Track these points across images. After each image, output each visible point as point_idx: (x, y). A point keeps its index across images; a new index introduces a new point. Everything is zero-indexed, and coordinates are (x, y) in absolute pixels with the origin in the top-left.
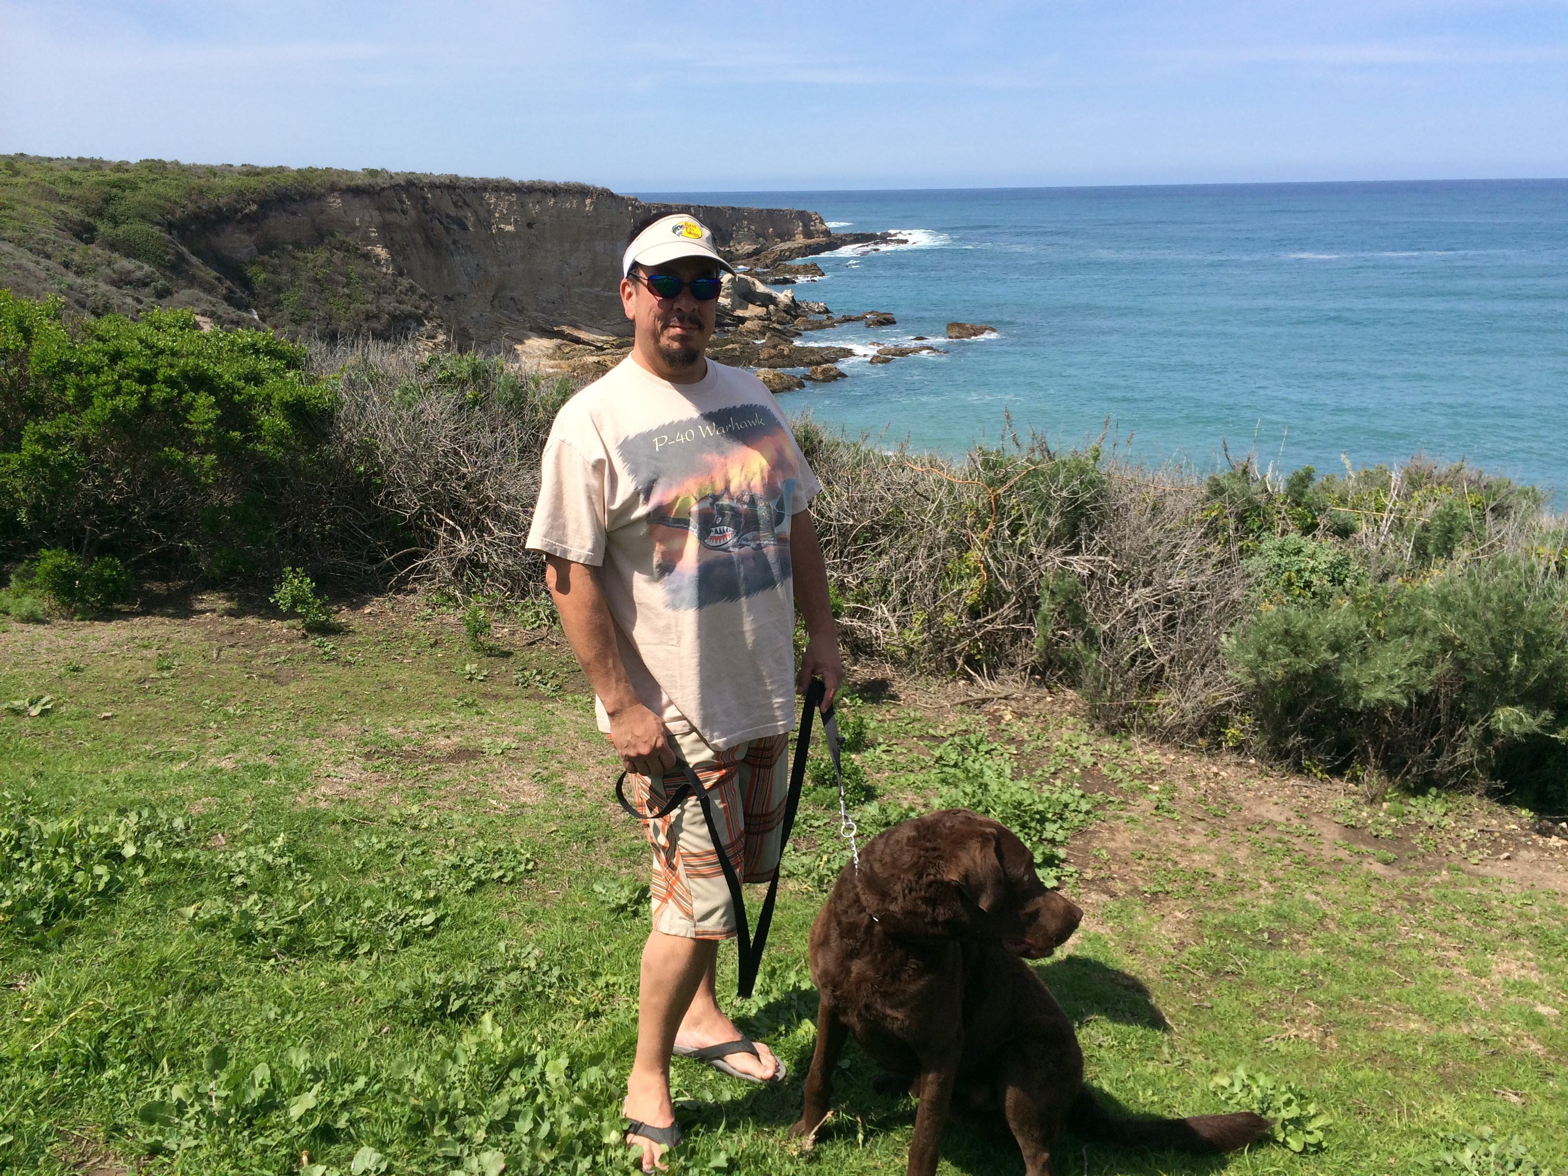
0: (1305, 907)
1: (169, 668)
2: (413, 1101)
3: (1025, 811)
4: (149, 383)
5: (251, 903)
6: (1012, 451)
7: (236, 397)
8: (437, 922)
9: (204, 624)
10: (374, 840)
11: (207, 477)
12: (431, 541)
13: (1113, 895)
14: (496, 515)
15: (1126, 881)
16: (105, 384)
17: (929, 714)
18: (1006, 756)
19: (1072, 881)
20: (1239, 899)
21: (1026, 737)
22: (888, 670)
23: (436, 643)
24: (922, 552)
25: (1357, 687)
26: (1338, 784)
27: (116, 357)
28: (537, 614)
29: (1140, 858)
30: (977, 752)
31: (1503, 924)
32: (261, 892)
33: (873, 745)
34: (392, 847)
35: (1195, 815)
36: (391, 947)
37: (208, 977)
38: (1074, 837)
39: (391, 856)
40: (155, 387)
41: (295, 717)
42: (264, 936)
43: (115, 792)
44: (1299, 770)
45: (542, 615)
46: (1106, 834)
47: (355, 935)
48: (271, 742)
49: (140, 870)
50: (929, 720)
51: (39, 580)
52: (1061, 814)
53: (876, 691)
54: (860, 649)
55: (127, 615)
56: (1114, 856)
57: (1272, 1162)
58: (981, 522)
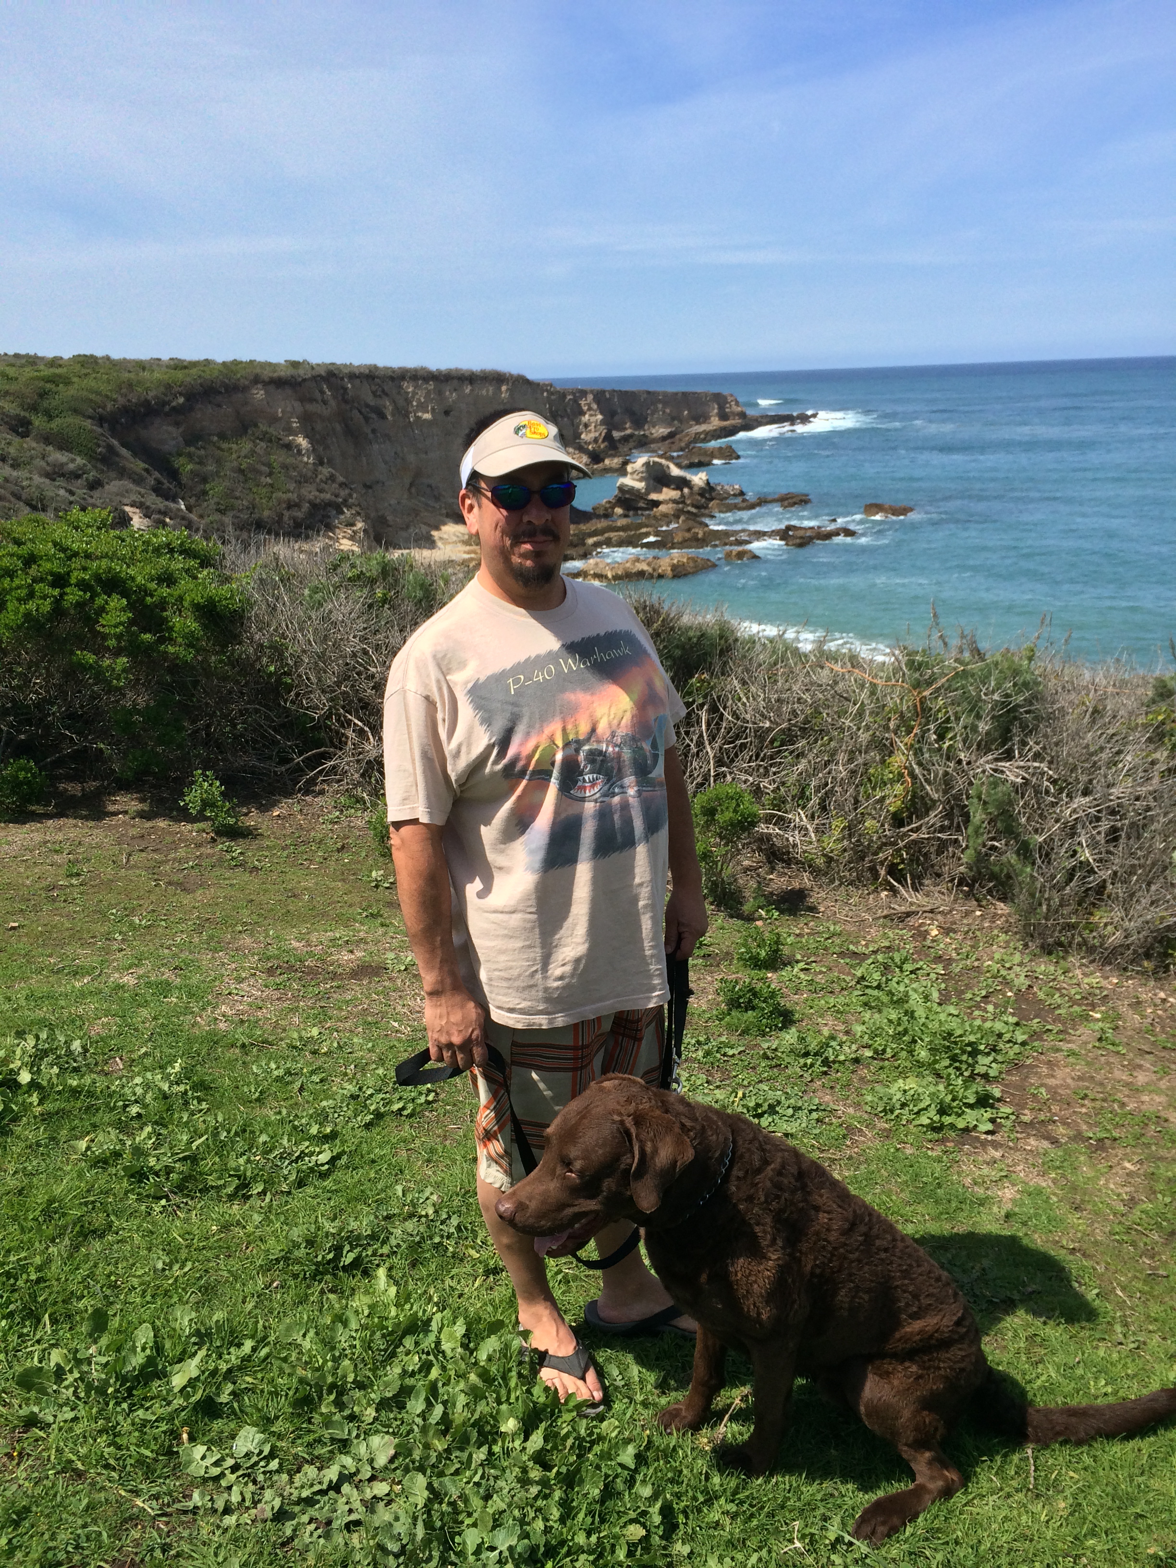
1: (78, 875)
2: (300, 1372)
3: (956, 1043)
4: (62, 587)
5: (144, 1135)
6: (939, 650)
7: (148, 599)
8: (333, 1161)
9: (116, 826)
10: (273, 1065)
11: (118, 680)
12: (339, 742)
13: (1055, 1141)
15: (1068, 1124)
16: (18, 588)
17: (849, 928)
18: (933, 976)
19: (1008, 1123)
21: (954, 955)
22: (806, 880)
23: (343, 847)
24: (842, 757)
27: (30, 560)
29: (1082, 1099)
30: (901, 971)
32: (156, 1123)
33: (790, 962)
34: (291, 1074)
35: (1143, 1047)
36: (285, 1187)
37: (98, 1220)
39: (288, 1083)
40: (68, 590)
41: (199, 929)
42: (157, 1174)
43: (15, 1010)
46: (1045, 1070)
47: (249, 1174)
48: (175, 956)
49: (35, 1098)
50: (849, 934)
52: (994, 1046)
53: (794, 902)
54: (777, 856)
55: (41, 818)
56: (1054, 1095)
58: (905, 725)
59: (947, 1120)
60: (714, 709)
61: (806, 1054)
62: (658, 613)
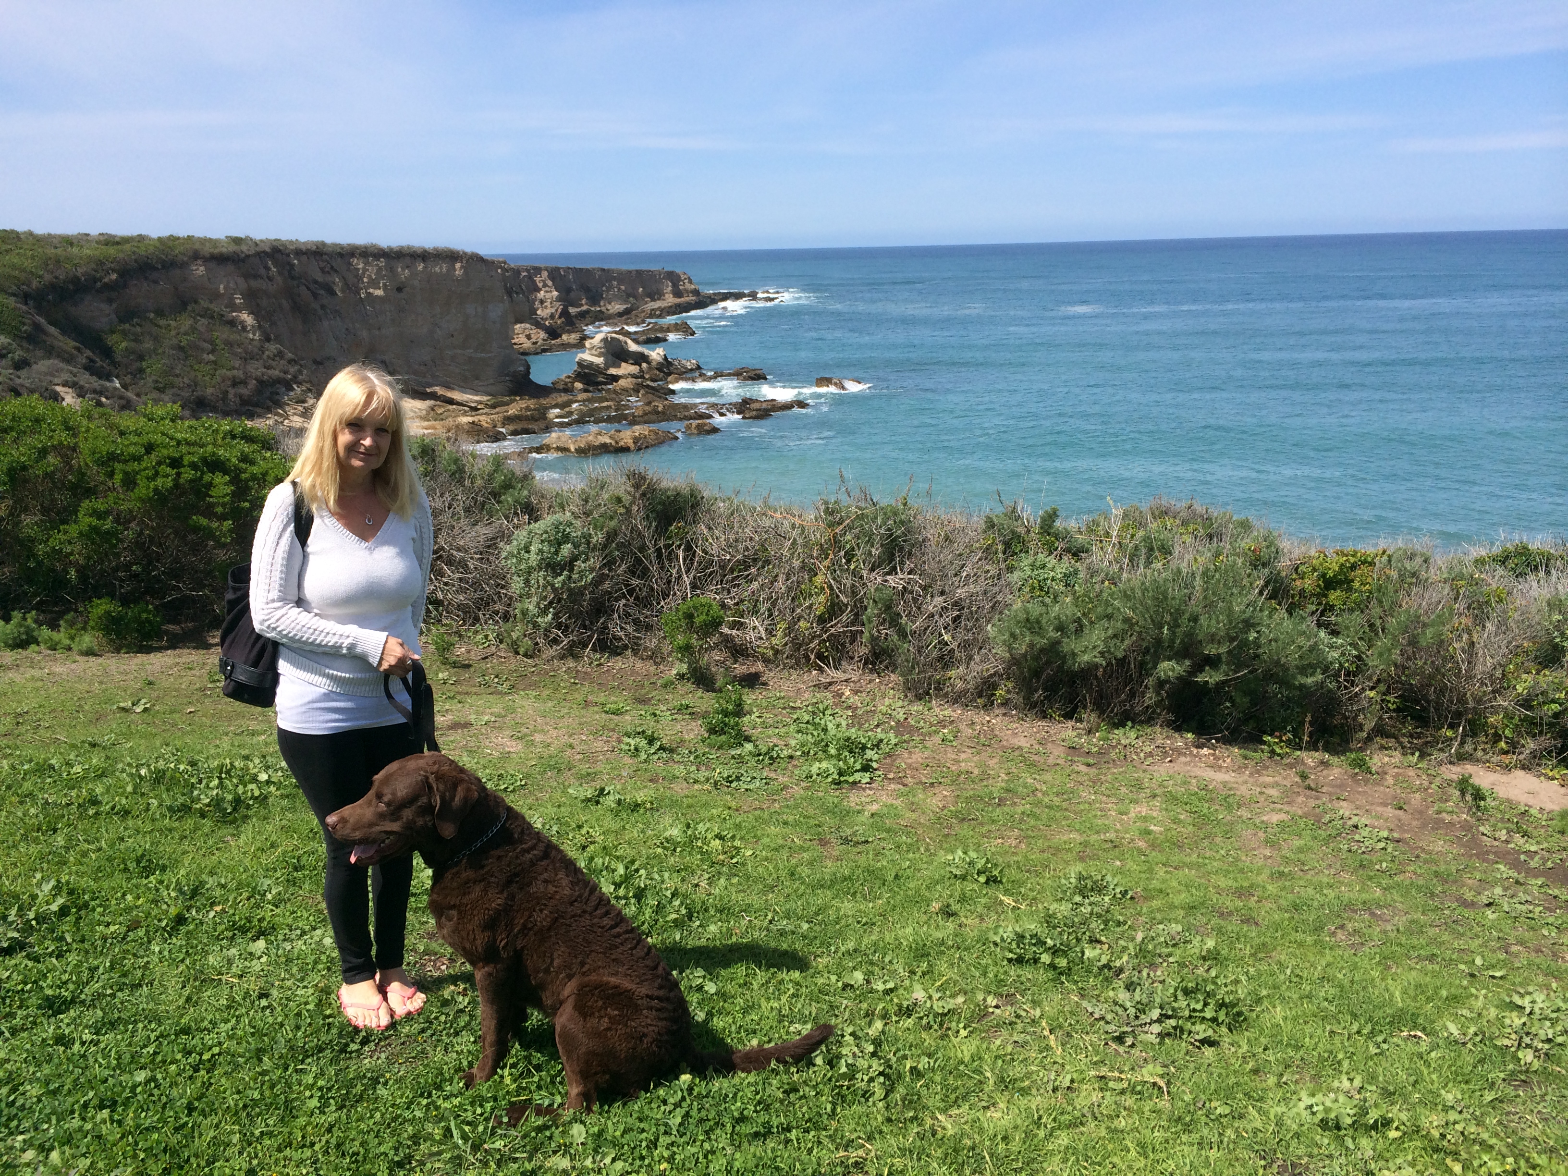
0: (1025, 786)
6: (845, 500)
7: (242, 476)
11: (226, 538)
13: (905, 785)
14: (450, 562)
15: (915, 778)
16: (145, 469)
17: (790, 694)
18: (844, 716)
19: (880, 779)
20: (985, 783)
21: (859, 705)
22: (760, 666)
24: (781, 578)
25: (1074, 654)
26: (1070, 724)
27: (150, 448)
28: (486, 637)
29: (926, 767)
30: (824, 714)
31: (1148, 791)
33: (750, 713)
35: (969, 744)
38: (885, 758)
40: (182, 470)
44: (1044, 716)
45: (491, 637)
46: (906, 756)
49: (273, 788)
50: (790, 697)
51: (91, 623)
52: (877, 745)
53: (752, 681)
54: (738, 651)
55: (159, 649)
56: (909, 766)
57: (969, 886)
58: (824, 553)
59: (842, 779)
60: (689, 548)
61: (759, 755)
62: (644, 478)
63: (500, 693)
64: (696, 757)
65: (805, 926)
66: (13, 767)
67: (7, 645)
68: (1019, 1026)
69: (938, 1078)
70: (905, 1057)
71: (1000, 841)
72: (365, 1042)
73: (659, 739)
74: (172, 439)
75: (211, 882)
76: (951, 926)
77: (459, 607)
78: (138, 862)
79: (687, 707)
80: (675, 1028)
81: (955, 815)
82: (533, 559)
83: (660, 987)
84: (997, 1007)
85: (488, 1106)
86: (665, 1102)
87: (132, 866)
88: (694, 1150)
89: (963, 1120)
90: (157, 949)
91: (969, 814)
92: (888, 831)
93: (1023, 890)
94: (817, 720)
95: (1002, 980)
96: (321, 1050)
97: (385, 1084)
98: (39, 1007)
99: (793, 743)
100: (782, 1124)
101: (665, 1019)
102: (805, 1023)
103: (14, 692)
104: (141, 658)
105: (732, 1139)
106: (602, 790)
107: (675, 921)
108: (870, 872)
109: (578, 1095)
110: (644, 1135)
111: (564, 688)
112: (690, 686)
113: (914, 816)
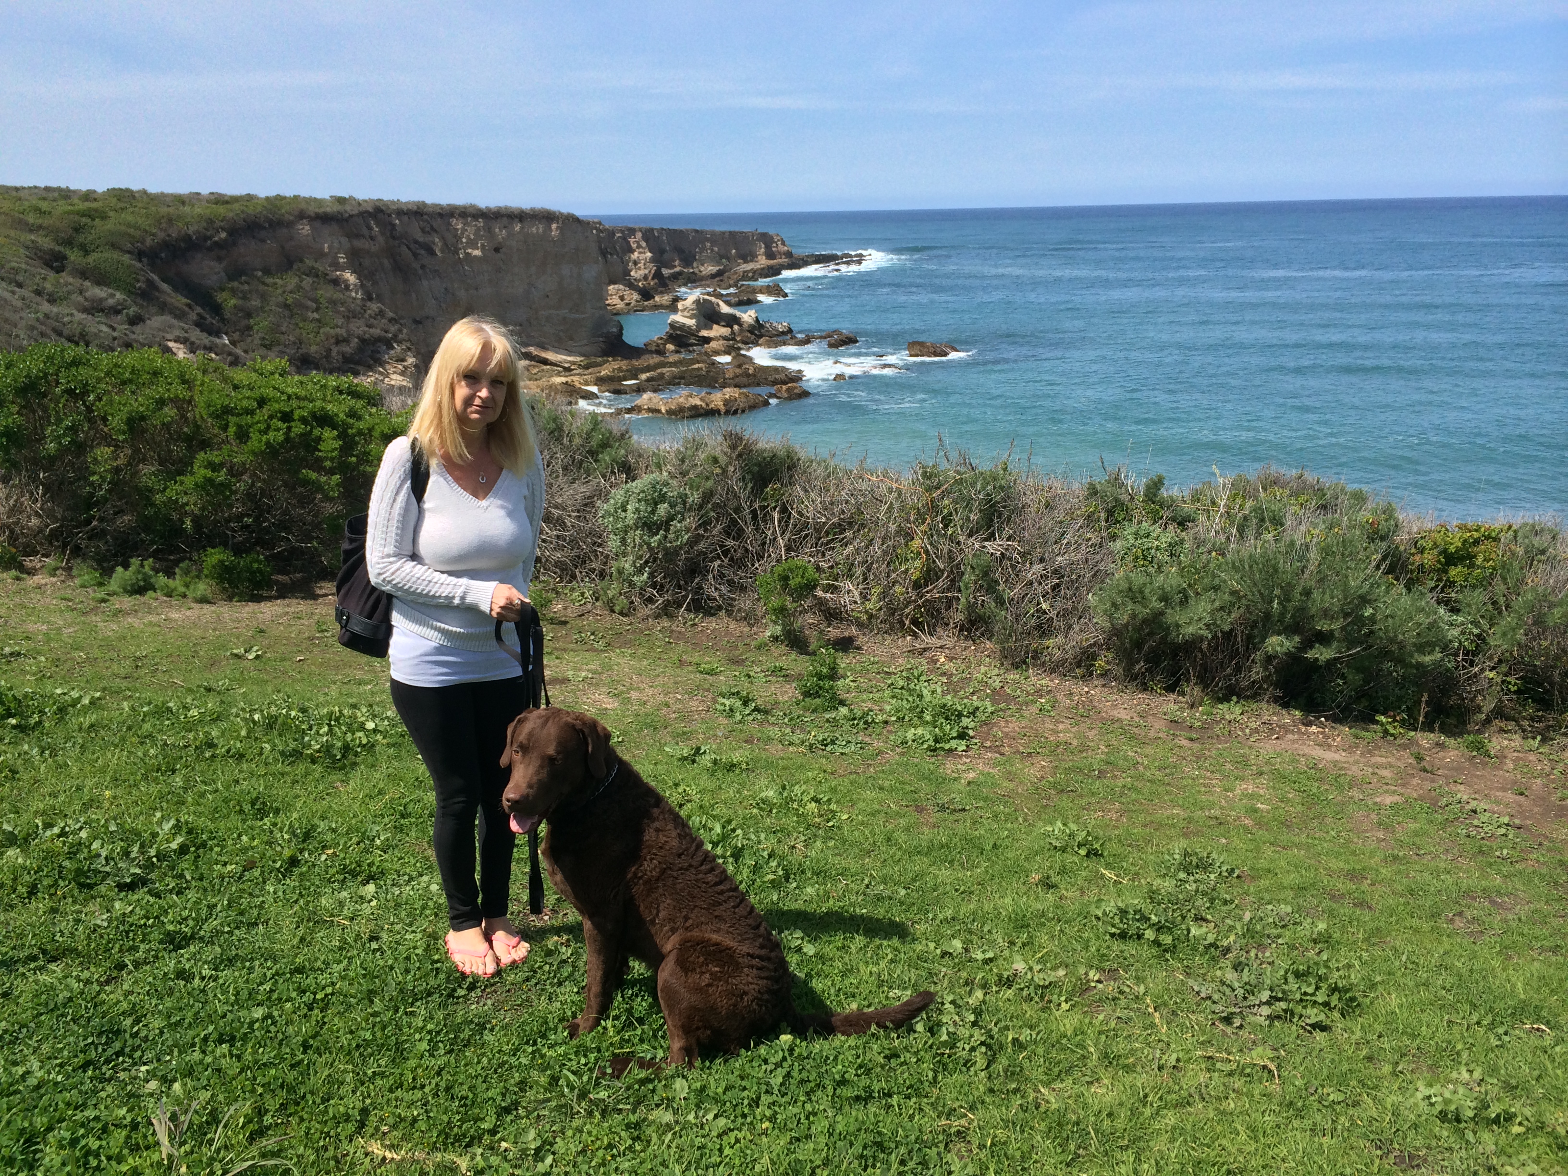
0: (1126, 758)
6: (944, 465)
7: (349, 430)
11: (333, 491)
13: (1002, 754)
15: (1012, 747)
16: (257, 423)
17: (884, 659)
18: (939, 683)
19: (976, 747)
20: (1084, 755)
21: (954, 672)
22: (854, 630)
24: (878, 541)
25: (1178, 626)
26: (1172, 697)
27: (262, 402)
28: (583, 594)
29: (1023, 736)
30: (918, 680)
31: (1254, 768)
33: (844, 677)
35: (1067, 714)
38: (981, 726)
40: (293, 424)
44: (1145, 688)
45: (587, 595)
46: (1003, 724)
50: (884, 662)
51: (206, 572)
52: (973, 713)
53: (845, 645)
54: (832, 615)
55: (269, 598)
56: (1006, 735)
57: (1070, 858)
58: (921, 518)
59: (938, 746)
60: (784, 510)
61: (854, 719)
62: (741, 439)
63: (596, 650)
64: (791, 719)
65: (903, 892)
66: (133, 709)
67: (126, 591)
68: (1123, 1002)
69: (1040, 1051)
70: (1007, 1028)
71: (1100, 814)
72: (472, 988)
73: (753, 700)
74: (282, 393)
75: (322, 826)
76: (1050, 897)
77: (557, 564)
78: (253, 804)
79: (781, 669)
80: (776, 987)
81: (1054, 786)
82: (630, 517)
83: (762, 947)
84: (1099, 981)
85: (592, 1056)
86: (766, 1061)
87: (247, 807)
88: (796, 1110)
89: (1066, 1095)
90: (272, 890)
91: (1068, 786)
92: (985, 799)
93: (1125, 864)
94: (912, 686)
95: (1104, 955)
96: (429, 994)
97: (492, 1030)
98: (161, 942)
99: (888, 708)
100: (884, 1089)
101: (766, 978)
102: (905, 989)
103: (133, 637)
104: (252, 607)
105: (833, 1102)
106: (698, 749)
107: (772, 881)
108: (968, 840)
109: (680, 1049)
110: (746, 1093)
111: (659, 647)
112: (783, 648)
113: (1011, 786)
